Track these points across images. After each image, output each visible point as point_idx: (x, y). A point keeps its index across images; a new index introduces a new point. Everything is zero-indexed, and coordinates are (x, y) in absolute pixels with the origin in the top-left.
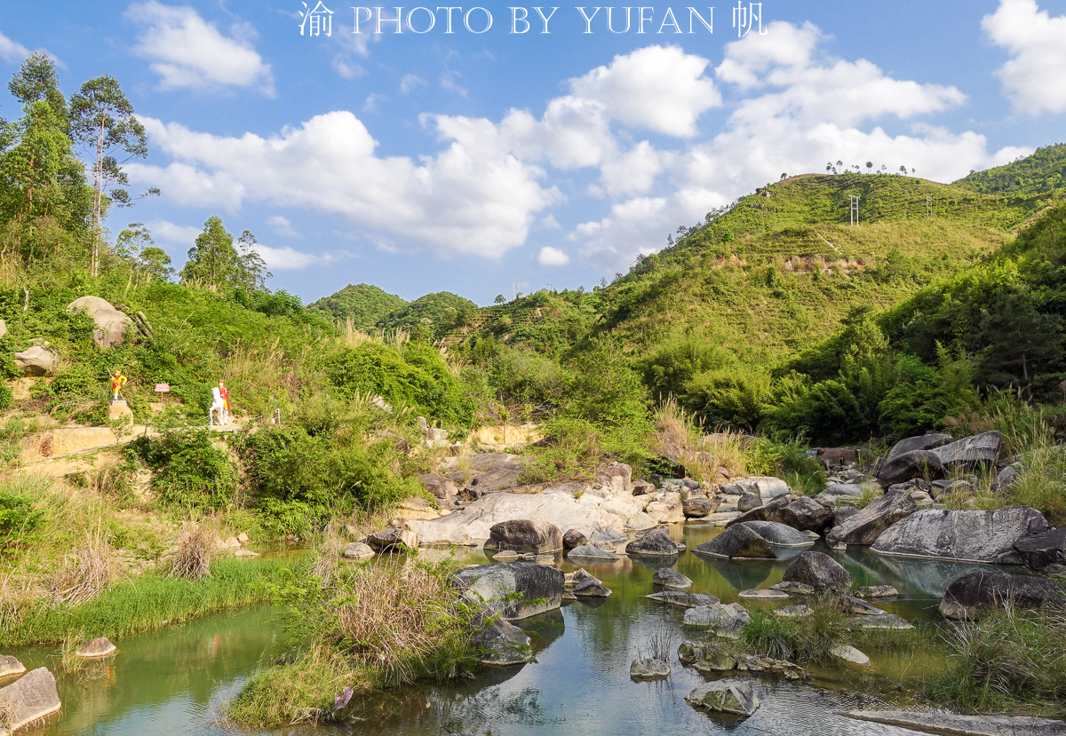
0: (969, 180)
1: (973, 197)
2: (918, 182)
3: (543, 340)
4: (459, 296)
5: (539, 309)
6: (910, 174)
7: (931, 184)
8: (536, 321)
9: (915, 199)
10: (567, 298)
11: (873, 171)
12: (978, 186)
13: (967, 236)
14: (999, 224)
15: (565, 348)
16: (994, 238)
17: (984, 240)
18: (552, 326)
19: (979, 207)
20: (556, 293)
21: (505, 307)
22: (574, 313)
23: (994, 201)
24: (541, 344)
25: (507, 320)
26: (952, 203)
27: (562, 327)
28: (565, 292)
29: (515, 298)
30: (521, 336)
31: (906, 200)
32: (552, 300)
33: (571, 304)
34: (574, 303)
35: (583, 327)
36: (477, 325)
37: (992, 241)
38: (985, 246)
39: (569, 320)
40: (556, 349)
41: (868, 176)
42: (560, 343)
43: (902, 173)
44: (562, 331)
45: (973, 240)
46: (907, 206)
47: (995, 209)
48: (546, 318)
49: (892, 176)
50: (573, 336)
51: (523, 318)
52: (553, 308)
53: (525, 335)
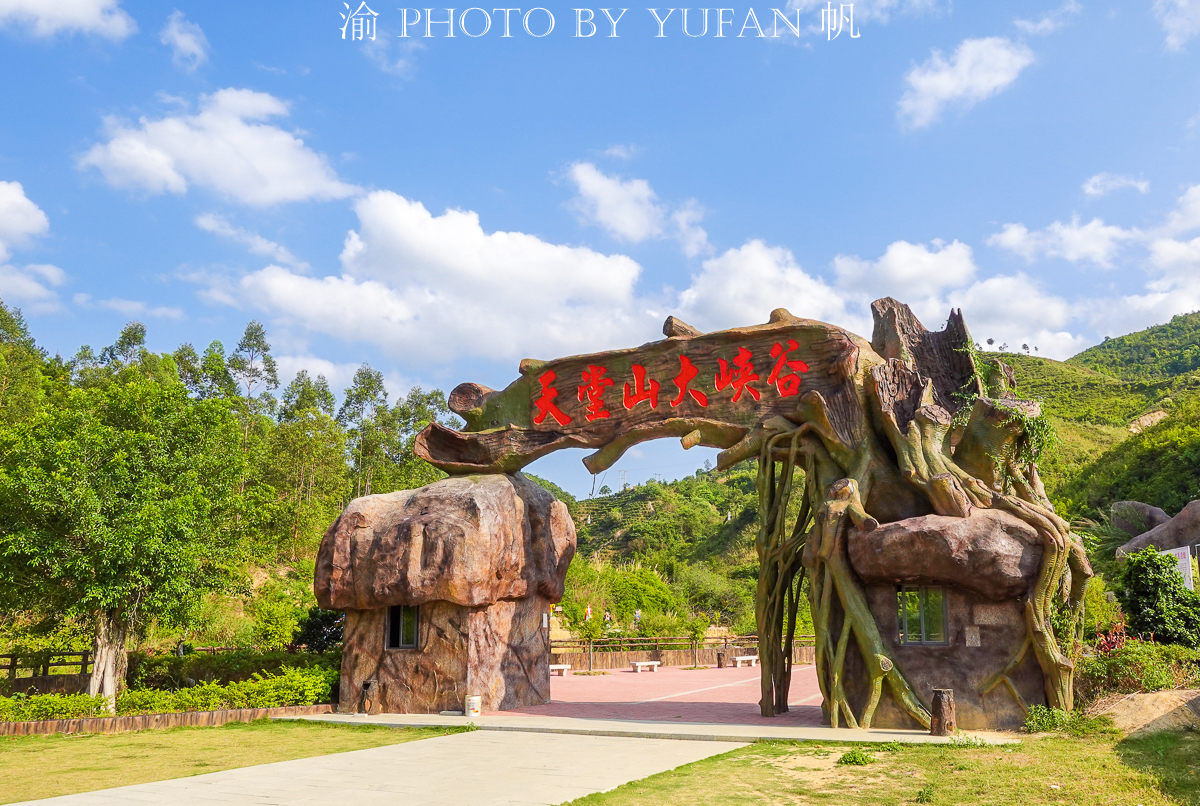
0: (1104, 348)
1: (1096, 382)
2: (1040, 364)
3: (658, 537)
4: (540, 477)
5: (650, 503)
6: (1033, 353)
7: (1055, 365)
8: (648, 516)
9: (1038, 382)
10: (677, 489)
11: (994, 348)
12: (1111, 357)
13: (1077, 438)
14: (1122, 412)
15: (682, 545)
16: (1105, 438)
17: (1094, 441)
18: (667, 521)
19: (1103, 393)
20: (665, 483)
21: (611, 499)
22: (687, 508)
23: (1118, 387)
24: (656, 540)
25: (616, 514)
26: (1075, 388)
27: (677, 523)
28: (675, 483)
29: (622, 489)
30: (635, 532)
31: (1028, 383)
32: (664, 492)
33: (682, 496)
34: (686, 495)
35: (699, 522)
36: (582, 519)
37: (1102, 442)
38: (1094, 448)
39: (684, 515)
40: (672, 545)
41: (990, 355)
42: (675, 538)
43: (1024, 352)
44: (677, 527)
45: (1083, 441)
46: (1030, 390)
47: (1118, 395)
48: (659, 513)
49: (1014, 356)
50: (688, 531)
51: (634, 513)
52: (666, 502)
53: (639, 531)
